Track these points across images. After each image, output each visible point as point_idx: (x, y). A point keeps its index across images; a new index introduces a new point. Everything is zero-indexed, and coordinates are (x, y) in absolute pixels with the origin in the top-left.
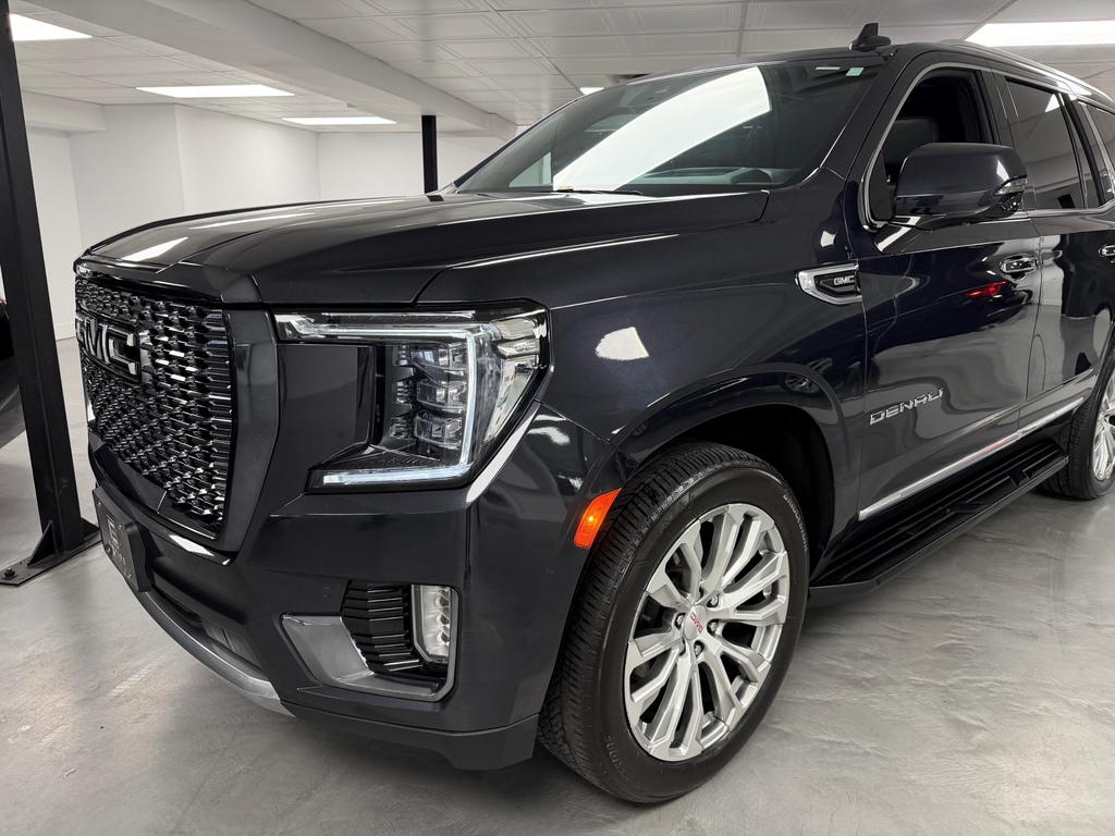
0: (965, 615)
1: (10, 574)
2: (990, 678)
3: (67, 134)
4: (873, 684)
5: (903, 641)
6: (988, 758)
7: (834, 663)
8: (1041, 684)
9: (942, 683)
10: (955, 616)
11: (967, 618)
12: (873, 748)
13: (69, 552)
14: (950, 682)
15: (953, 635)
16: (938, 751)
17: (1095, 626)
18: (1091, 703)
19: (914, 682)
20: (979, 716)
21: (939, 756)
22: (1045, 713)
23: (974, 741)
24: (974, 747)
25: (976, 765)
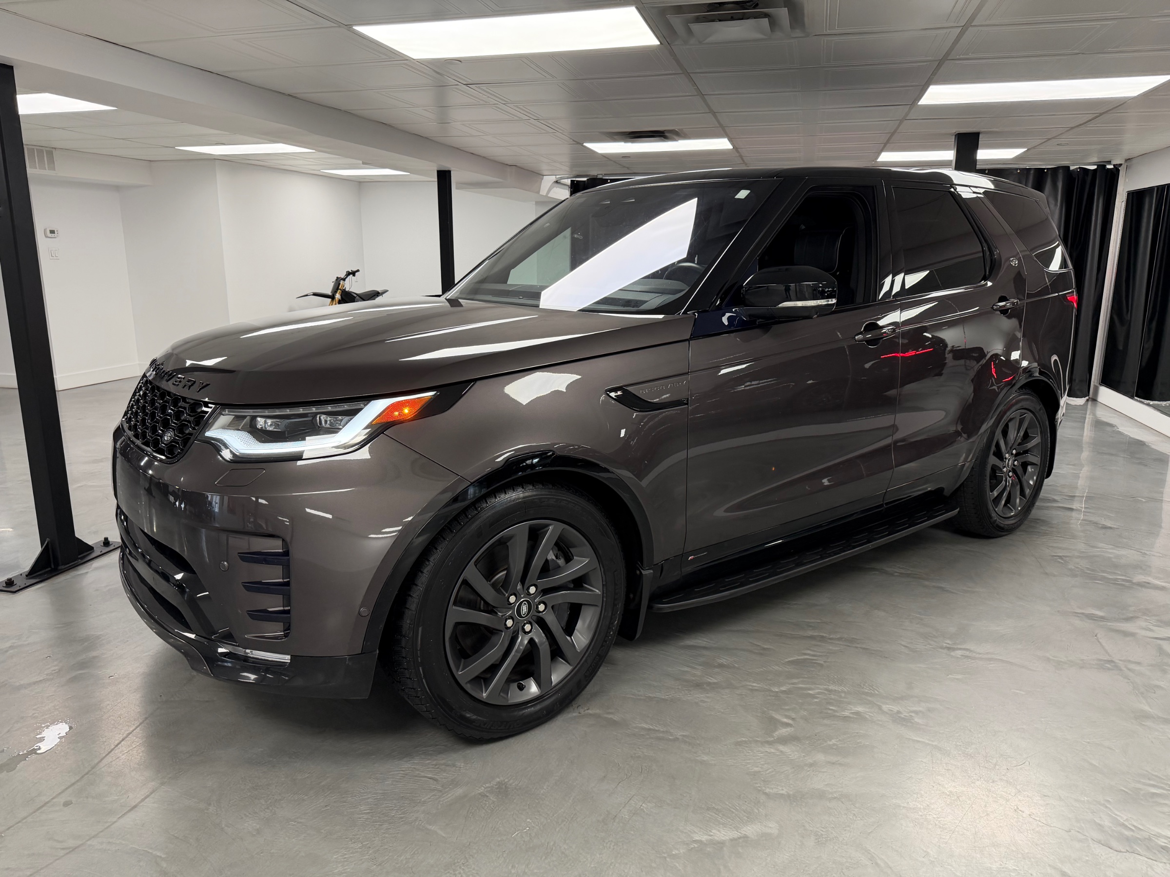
0: (831, 636)
1: (10, 583)
2: (821, 687)
3: (117, 188)
4: (714, 687)
5: (761, 654)
6: (781, 748)
8: (867, 694)
9: (777, 690)
10: (822, 637)
11: (830, 639)
12: (683, 736)
13: (63, 567)
14: (783, 689)
15: (809, 652)
16: (739, 740)
17: (949, 649)
18: (901, 710)
19: (751, 687)
20: (793, 715)
21: (738, 744)
22: (855, 716)
23: (776, 734)
24: (773, 739)
25: (767, 751)
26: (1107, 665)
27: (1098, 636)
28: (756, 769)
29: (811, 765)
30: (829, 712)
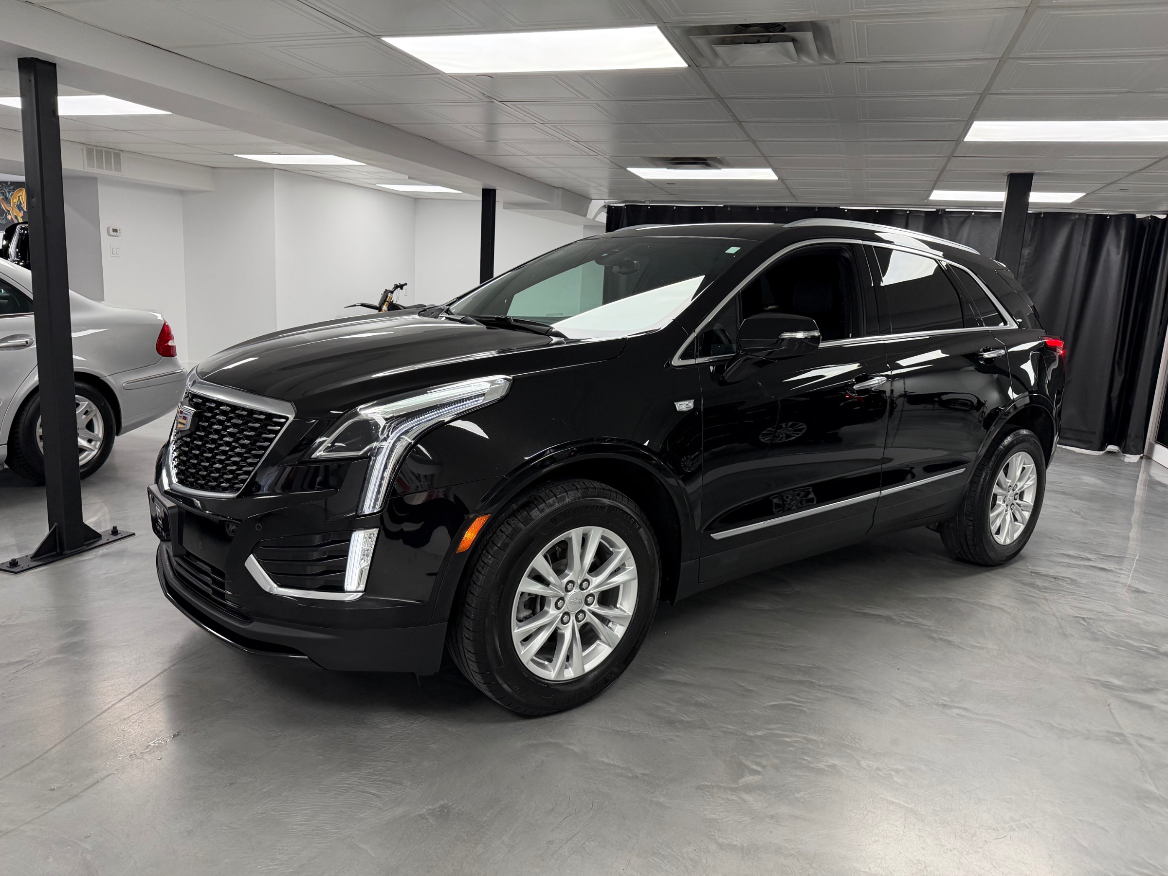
0: (821, 683)
1: (14, 563)
2: (800, 735)
3: (181, 192)
4: (686, 725)
5: (743, 696)
6: (746, 797)
7: (660, 705)
8: (846, 746)
9: (752, 735)
10: (811, 683)
11: (820, 686)
12: (644, 774)
13: (68, 552)
14: (759, 733)
15: (794, 697)
16: (701, 783)
17: (945, 706)
18: (881, 767)
19: (725, 729)
20: (764, 762)
21: (699, 788)
22: (829, 769)
23: (742, 781)
24: (738, 786)
25: (728, 798)
26: (1115, 738)
27: (1110, 706)
28: (712, 816)
29: (772, 817)
30: (804, 762)
